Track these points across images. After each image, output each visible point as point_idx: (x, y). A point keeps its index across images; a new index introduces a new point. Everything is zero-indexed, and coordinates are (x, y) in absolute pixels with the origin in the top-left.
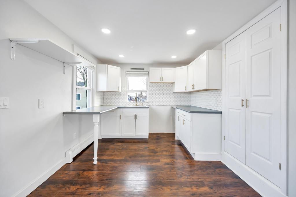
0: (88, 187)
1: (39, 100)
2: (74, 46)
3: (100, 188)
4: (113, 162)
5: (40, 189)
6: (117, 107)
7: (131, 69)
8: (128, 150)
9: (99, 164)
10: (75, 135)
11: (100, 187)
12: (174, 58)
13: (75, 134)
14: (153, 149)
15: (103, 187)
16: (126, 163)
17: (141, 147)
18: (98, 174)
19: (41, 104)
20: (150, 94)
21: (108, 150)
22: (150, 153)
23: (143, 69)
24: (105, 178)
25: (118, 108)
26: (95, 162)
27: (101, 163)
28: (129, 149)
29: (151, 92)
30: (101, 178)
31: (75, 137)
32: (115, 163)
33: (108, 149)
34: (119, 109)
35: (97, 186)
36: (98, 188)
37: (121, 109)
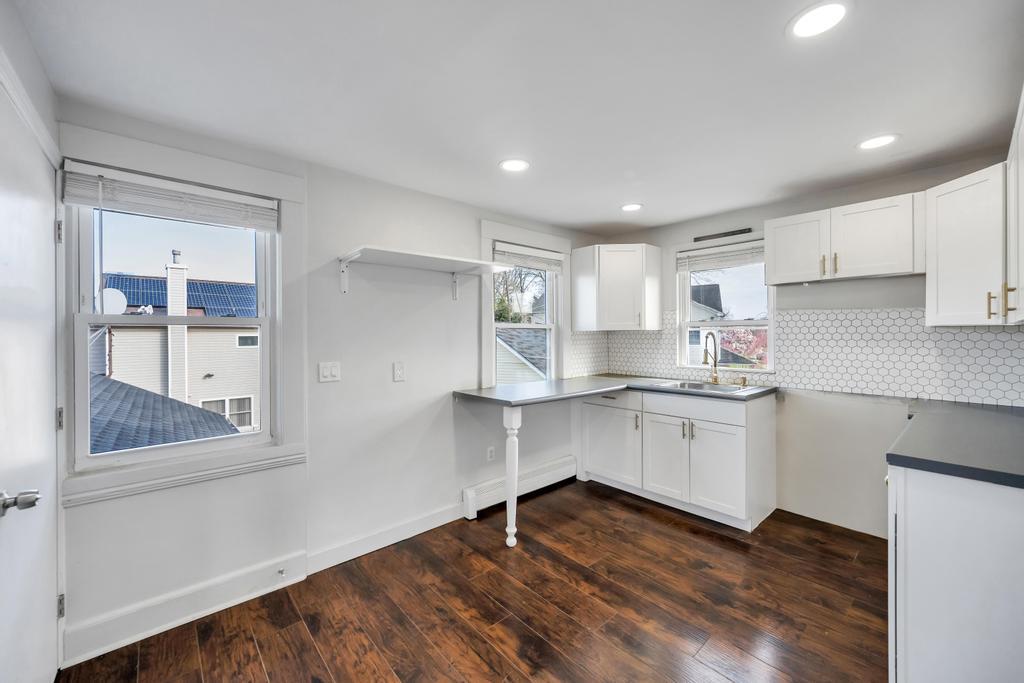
0: (449, 593)
1: (393, 365)
2: (483, 221)
3: (466, 610)
4: (550, 562)
5: (393, 548)
6: (625, 386)
7: (697, 240)
8: (629, 546)
9: (519, 550)
10: (491, 452)
11: (470, 607)
12: (878, 145)
13: (492, 448)
14: (723, 583)
15: (473, 612)
16: (582, 583)
17: (682, 555)
18: (493, 575)
19: (398, 372)
20: (784, 337)
21: (573, 522)
22: (695, 591)
23: (749, 230)
24: (496, 594)
25: (629, 389)
26: (512, 541)
27: (523, 549)
28: (634, 544)
29: (787, 330)
30: (490, 587)
31: (491, 457)
32: (554, 567)
33: (573, 518)
34: (631, 393)
35: (465, 602)
36: (463, 607)
37: (639, 394)
